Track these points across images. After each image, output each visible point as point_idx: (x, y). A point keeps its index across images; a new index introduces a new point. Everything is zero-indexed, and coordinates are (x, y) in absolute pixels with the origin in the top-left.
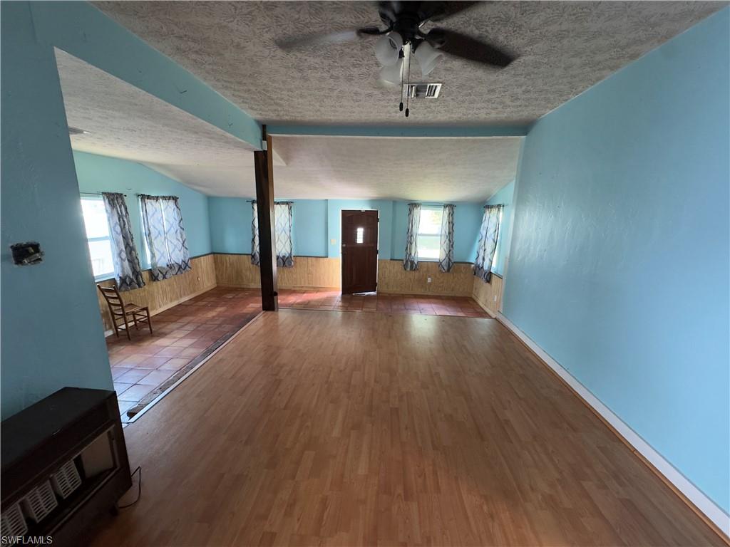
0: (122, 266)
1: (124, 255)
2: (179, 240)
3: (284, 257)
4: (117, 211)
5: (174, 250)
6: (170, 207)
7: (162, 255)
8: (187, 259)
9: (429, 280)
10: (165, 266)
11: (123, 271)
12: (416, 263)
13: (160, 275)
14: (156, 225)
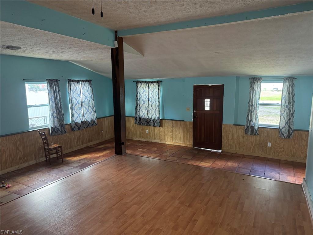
0: (54, 121)
1: (55, 115)
2: (90, 107)
3: (154, 119)
4: (54, 89)
5: (87, 113)
6: (86, 87)
7: (79, 115)
8: (95, 118)
9: (270, 145)
10: (80, 122)
11: (54, 124)
12: (256, 128)
13: (76, 127)
14: (76, 98)
